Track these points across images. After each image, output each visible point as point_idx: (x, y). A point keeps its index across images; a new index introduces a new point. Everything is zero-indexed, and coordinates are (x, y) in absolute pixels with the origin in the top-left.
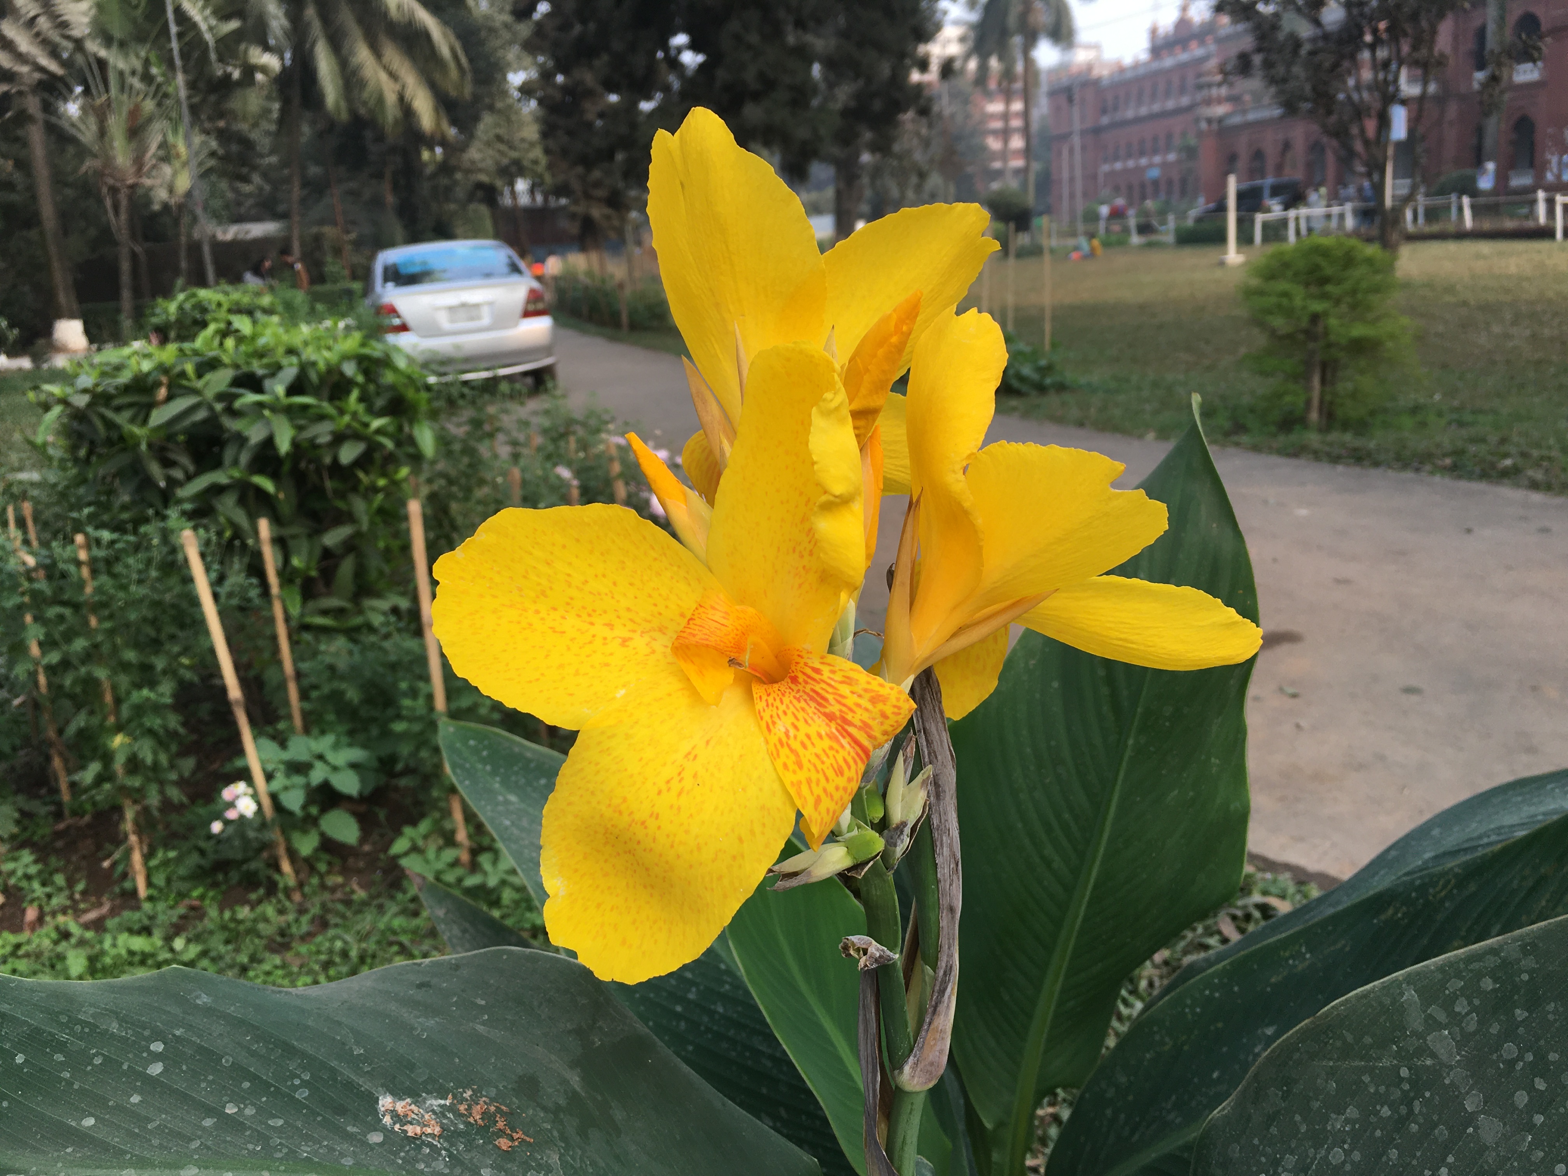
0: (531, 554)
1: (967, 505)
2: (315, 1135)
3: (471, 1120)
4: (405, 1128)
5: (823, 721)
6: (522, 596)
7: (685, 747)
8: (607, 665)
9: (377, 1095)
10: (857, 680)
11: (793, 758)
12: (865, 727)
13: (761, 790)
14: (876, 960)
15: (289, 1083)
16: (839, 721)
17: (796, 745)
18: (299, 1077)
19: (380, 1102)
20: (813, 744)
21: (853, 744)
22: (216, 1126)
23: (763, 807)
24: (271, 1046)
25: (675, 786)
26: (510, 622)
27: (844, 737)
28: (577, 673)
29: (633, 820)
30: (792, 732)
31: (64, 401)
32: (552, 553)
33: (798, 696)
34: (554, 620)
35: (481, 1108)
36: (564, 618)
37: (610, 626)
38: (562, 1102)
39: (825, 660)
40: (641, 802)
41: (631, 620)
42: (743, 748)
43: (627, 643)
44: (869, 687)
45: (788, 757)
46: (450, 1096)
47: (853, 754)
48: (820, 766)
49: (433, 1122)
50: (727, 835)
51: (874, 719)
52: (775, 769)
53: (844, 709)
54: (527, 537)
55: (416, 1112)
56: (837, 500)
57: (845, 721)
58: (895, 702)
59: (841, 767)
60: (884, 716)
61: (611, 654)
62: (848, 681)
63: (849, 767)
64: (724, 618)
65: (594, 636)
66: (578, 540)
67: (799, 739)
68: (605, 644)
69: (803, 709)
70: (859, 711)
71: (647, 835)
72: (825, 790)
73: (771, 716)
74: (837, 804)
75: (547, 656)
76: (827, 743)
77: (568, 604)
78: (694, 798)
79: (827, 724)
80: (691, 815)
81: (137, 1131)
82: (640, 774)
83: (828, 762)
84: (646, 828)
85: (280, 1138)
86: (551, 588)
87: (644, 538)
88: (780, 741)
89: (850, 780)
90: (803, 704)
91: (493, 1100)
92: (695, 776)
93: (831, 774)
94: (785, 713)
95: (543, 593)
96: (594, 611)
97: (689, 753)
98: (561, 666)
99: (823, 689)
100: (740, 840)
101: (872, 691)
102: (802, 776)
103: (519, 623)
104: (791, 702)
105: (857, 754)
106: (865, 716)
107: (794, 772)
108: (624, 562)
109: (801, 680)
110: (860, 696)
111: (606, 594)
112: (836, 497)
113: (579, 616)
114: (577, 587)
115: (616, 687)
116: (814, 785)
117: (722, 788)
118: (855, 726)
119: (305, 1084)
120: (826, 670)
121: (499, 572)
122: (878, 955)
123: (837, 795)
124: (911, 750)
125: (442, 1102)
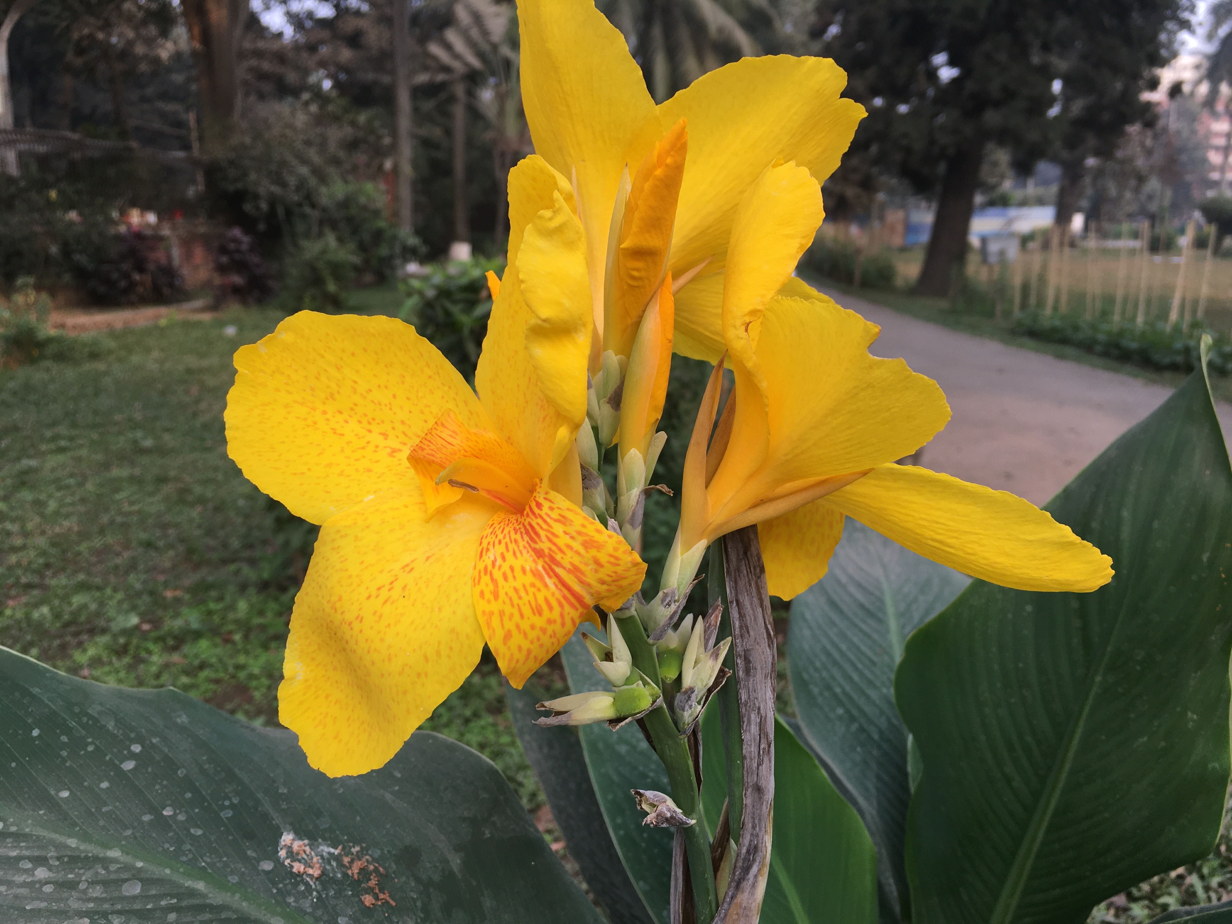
0: (323, 357)
1: (749, 365)
2: (221, 850)
3: (350, 872)
4: (294, 864)
5: (531, 556)
6: (313, 395)
7: (406, 559)
8: (369, 470)
9: (282, 831)
10: (572, 521)
11: (491, 587)
12: (575, 570)
13: (454, 613)
14: (667, 820)
15: (220, 803)
16: (547, 560)
17: (498, 575)
18: (230, 799)
19: (283, 837)
20: (514, 577)
21: (560, 586)
22: (151, 823)
23: (452, 631)
24: (219, 769)
25: (384, 593)
26: (298, 418)
27: (550, 577)
28: (341, 474)
29: (344, 620)
30: (499, 561)
31: (421, 293)
32: (341, 359)
33: (517, 527)
34: (337, 422)
35: (361, 864)
36: (346, 422)
37: (385, 435)
38: (436, 878)
39: (548, 496)
40: (352, 604)
41: (404, 433)
42: (455, 569)
43: (394, 454)
44: (583, 530)
45: (487, 585)
46: (340, 847)
47: (558, 594)
48: (516, 600)
49: (317, 865)
50: (414, 650)
51: (587, 564)
52: (472, 596)
53: (554, 548)
54: (320, 340)
55: (308, 853)
56: (546, 325)
57: (553, 560)
58: (611, 550)
59: (540, 606)
60: (597, 562)
61: (377, 462)
62: (563, 520)
63: (551, 608)
64: (451, 436)
65: (368, 443)
66: (365, 350)
67: (502, 570)
68: (375, 451)
69: (516, 541)
70: (569, 553)
71: (352, 636)
72: (518, 626)
73: (489, 543)
74: (532, 642)
75: (321, 453)
76: (529, 579)
77: (352, 409)
78: (396, 609)
79: (534, 561)
80: (389, 625)
81: (93, 810)
82: (357, 576)
83: (526, 598)
84: (352, 629)
85: (191, 844)
86: (339, 392)
87: (422, 355)
88: (486, 568)
89: (550, 622)
90: (518, 537)
91: (375, 860)
92: (404, 588)
93: (527, 611)
94: (500, 542)
95: (332, 395)
96: (374, 419)
97: (407, 565)
98: (330, 465)
99: (538, 524)
100: (426, 659)
101: (586, 535)
102: (495, 607)
103: (305, 419)
104: (509, 533)
105: (565, 597)
106: (576, 560)
107: (489, 601)
108: (404, 377)
109: (525, 513)
110: (572, 538)
111: (386, 405)
112: (544, 321)
113: (360, 422)
114: (361, 395)
115: (368, 492)
116: (506, 619)
117: (423, 604)
118: (564, 568)
119: (232, 807)
120: (546, 505)
121: (296, 371)
122: (669, 815)
123: (532, 635)
124: (716, 618)
125: (332, 850)
